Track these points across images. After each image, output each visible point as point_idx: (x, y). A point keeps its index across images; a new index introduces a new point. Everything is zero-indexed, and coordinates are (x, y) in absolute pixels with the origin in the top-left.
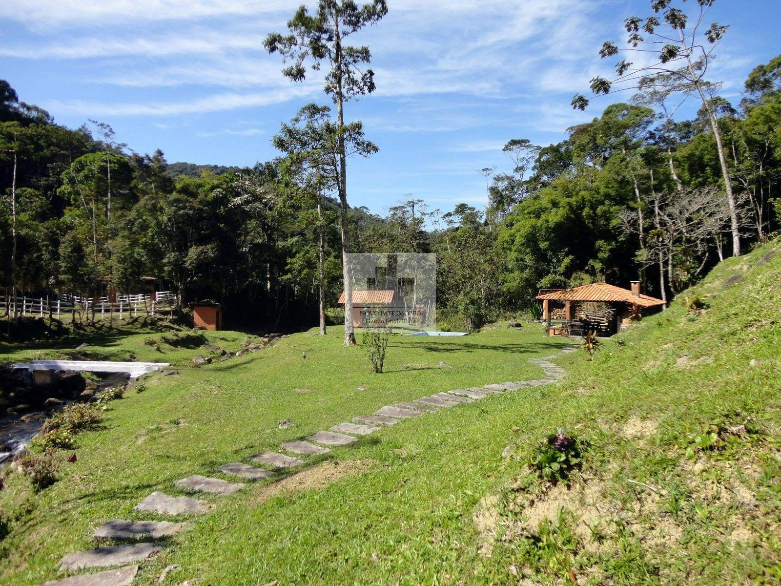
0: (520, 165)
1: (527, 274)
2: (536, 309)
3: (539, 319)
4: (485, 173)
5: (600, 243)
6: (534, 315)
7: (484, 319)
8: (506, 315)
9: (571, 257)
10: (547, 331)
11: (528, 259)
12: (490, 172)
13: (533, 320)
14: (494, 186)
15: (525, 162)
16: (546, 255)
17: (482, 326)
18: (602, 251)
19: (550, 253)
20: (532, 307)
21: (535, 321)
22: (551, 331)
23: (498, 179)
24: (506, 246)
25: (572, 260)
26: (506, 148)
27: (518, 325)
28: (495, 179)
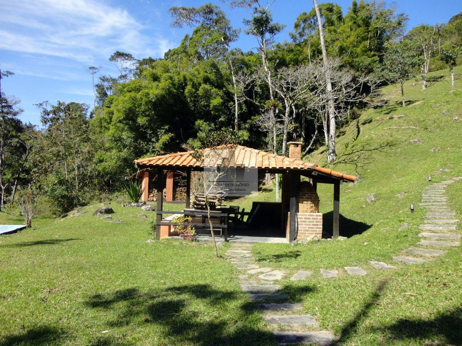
0: (124, 73)
1: (125, 153)
2: (135, 190)
3: (137, 201)
4: (91, 71)
5: (199, 122)
6: (132, 197)
7: (75, 201)
8: (101, 196)
9: (171, 135)
10: (156, 228)
11: (127, 136)
12: (97, 71)
13: (130, 203)
14: (100, 83)
15: (127, 72)
16: (146, 133)
17: (72, 209)
18: (201, 131)
19: (149, 132)
20: (129, 187)
21: (133, 204)
22: (164, 230)
23: (104, 79)
24: (104, 124)
25: (171, 138)
26: (112, 59)
27: (109, 211)
28: (101, 79)
